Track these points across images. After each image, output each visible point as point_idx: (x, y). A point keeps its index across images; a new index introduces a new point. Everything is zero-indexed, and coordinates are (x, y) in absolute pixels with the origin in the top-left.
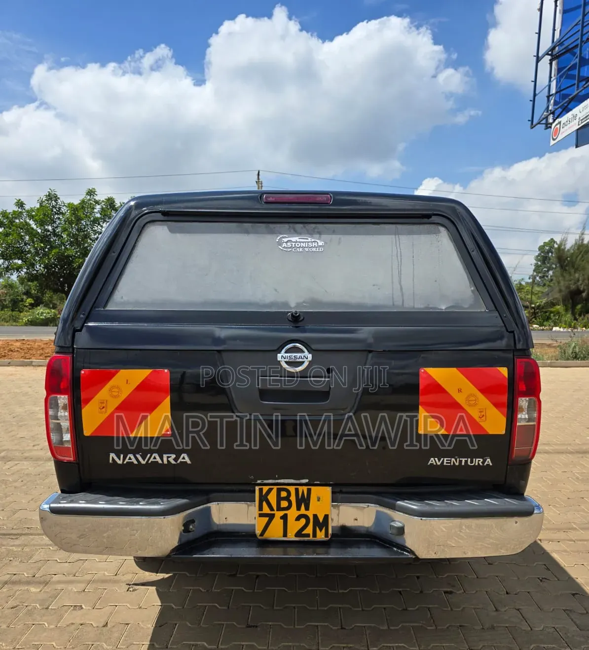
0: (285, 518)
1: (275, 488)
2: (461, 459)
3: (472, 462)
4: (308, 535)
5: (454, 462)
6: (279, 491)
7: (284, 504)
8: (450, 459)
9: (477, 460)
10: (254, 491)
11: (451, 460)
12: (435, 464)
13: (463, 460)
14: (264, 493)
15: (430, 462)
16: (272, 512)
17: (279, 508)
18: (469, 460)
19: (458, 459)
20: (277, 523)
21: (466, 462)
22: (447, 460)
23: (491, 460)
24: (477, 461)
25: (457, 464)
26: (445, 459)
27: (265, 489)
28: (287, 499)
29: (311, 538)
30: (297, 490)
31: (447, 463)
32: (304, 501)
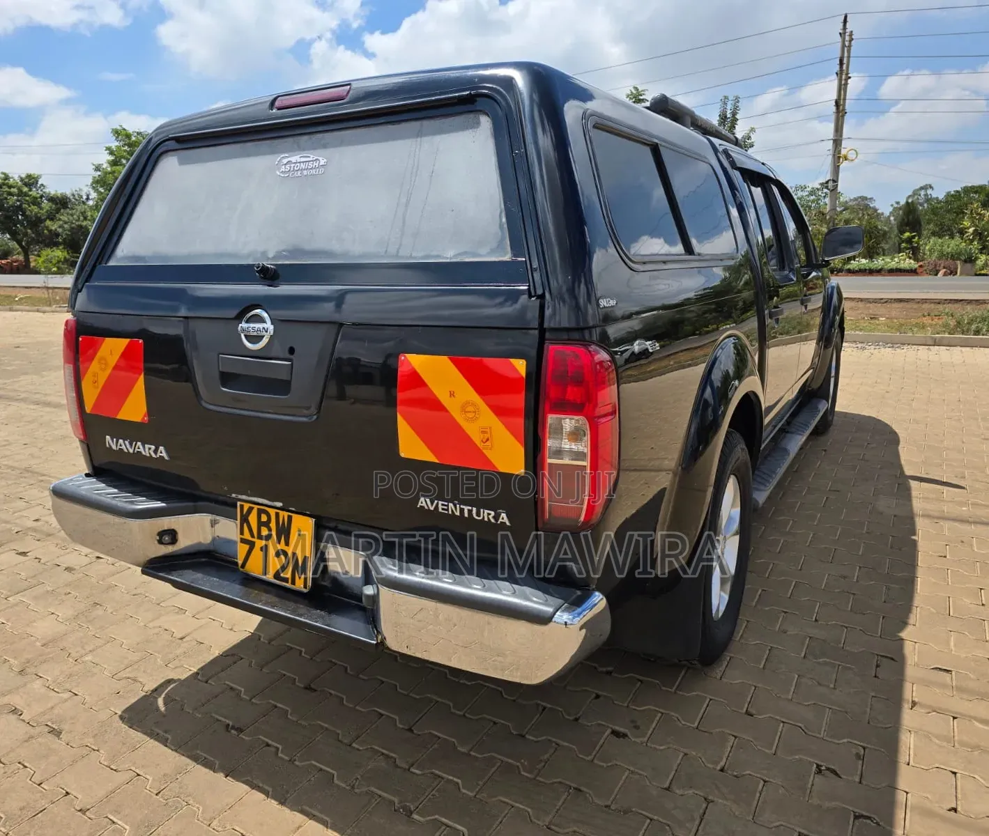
0: (265, 549)
1: (256, 507)
2: (462, 506)
3: (478, 514)
4: (286, 580)
5: (452, 511)
6: (260, 512)
7: (265, 532)
8: (446, 503)
9: (486, 511)
10: (236, 506)
11: (448, 506)
12: (426, 507)
13: (466, 508)
14: (245, 513)
15: (420, 504)
16: (253, 540)
17: (260, 537)
18: (474, 509)
19: (458, 506)
20: (257, 554)
21: (470, 512)
22: (443, 505)
23: (507, 515)
24: (486, 514)
25: (458, 513)
26: (440, 503)
27: (246, 506)
28: (267, 524)
29: (288, 585)
30: (277, 515)
31: (443, 509)
32: (284, 532)
